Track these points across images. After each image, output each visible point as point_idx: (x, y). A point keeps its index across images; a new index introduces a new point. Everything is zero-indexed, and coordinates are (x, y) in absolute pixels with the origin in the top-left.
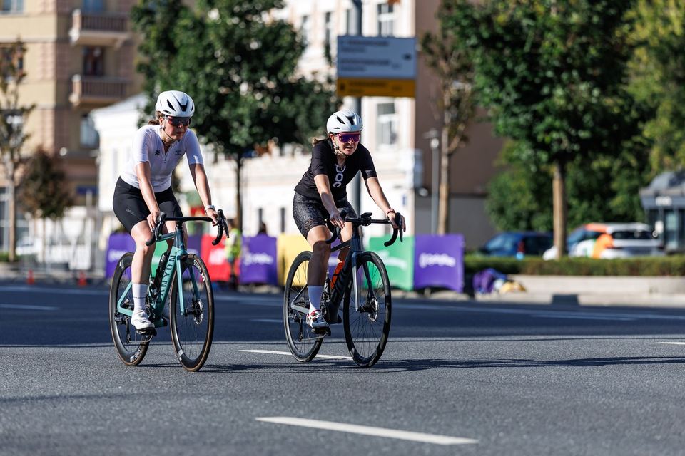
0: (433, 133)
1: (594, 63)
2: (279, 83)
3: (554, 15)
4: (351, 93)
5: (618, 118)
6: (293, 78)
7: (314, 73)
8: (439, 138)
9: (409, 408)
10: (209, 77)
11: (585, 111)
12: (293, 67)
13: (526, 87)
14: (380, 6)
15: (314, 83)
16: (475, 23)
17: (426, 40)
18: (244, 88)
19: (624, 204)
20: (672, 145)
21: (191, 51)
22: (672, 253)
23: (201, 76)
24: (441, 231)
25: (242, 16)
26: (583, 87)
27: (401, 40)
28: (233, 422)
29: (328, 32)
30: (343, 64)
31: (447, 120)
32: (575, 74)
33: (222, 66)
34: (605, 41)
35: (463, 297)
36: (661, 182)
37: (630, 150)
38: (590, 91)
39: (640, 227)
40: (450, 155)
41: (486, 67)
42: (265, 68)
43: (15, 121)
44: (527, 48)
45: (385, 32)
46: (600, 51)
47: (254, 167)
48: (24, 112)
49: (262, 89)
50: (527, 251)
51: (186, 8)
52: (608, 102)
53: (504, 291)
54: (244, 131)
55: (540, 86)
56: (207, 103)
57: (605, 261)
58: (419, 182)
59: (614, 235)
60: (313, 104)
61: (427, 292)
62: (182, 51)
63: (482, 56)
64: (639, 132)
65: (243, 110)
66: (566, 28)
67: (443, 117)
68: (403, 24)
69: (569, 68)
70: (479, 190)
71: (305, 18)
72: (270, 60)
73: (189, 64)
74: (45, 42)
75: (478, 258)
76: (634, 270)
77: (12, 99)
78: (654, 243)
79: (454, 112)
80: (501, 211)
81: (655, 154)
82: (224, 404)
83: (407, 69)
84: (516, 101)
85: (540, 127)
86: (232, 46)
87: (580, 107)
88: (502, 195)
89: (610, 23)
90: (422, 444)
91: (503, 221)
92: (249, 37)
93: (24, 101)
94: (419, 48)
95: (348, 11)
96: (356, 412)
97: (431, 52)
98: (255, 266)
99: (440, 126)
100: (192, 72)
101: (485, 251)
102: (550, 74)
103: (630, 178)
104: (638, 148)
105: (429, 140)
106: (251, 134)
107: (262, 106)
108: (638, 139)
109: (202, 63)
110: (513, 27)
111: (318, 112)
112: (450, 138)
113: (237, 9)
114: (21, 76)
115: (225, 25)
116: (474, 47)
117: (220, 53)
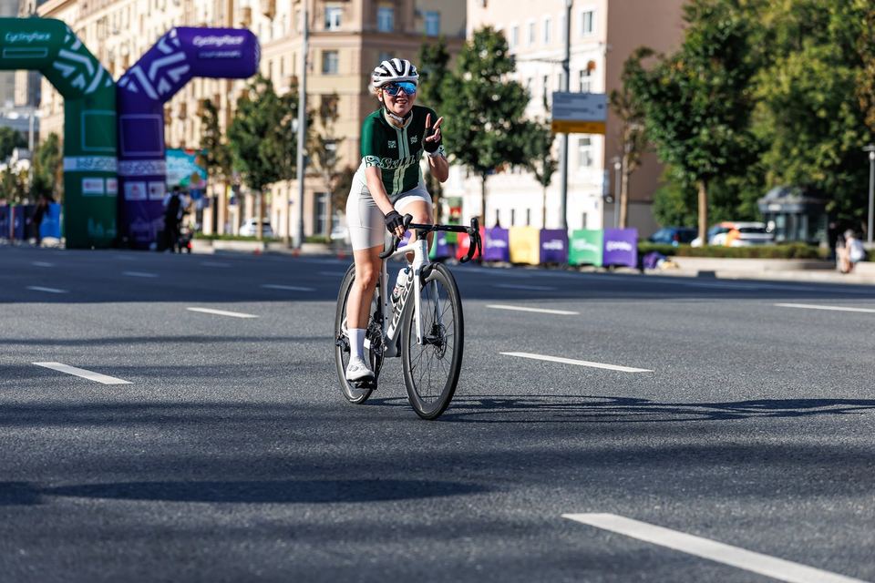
0: (616, 159)
1: (729, 112)
2: (513, 124)
3: (702, 79)
4: (561, 131)
5: (745, 150)
6: (521, 120)
7: (536, 117)
8: (621, 163)
9: (605, 347)
10: (464, 119)
11: (722, 145)
12: (521, 113)
13: (682, 128)
14: (581, 72)
15: (536, 124)
16: (647, 84)
17: (614, 96)
18: (488, 127)
19: (747, 209)
20: (781, 170)
21: (452, 102)
22: (780, 243)
23: (459, 118)
24: (622, 225)
25: (487, 77)
26: (721, 128)
27: (595, 95)
28: (484, 355)
29: (546, 90)
30: (556, 111)
31: (628, 148)
32: (716, 119)
33: (472, 111)
34: (736, 96)
35: (636, 272)
36: (773, 194)
37: (754, 172)
38: (725, 131)
39: (758, 225)
40: (629, 174)
41: (654, 114)
42: (503, 113)
43: (332, 147)
44: (683, 101)
45: (585, 89)
46: (734, 104)
47: (495, 180)
48: (337, 141)
49: (501, 127)
50: (680, 241)
51: (449, 72)
52: (739, 139)
53: (664, 267)
54: (488, 156)
55: (691, 128)
56: (463, 137)
57: (734, 248)
58: (607, 192)
59: (741, 230)
60: (535, 138)
61: (612, 268)
62: (446, 102)
63: (652, 106)
64: (759, 160)
65: (487, 142)
66: (710, 89)
67: (624, 148)
68: (597, 84)
69: (711, 115)
70: (647, 198)
71: (530, 80)
72: (506, 107)
74: (351, 94)
75: (646, 245)
76: (754, 254)
77: (329, 132)
78: (767, 236)
79: (632, 144)
80: (662, 213)
81: (769, 176)
83: (600, 115)
84: (675, 138)
85: (690, 156)
86: (481, 98)
87: (719, 142)
88: (663, 202)
89: (741, 84)
90: (615, 371)
91: (664, 219)
92: (492, 92)
93: (338, 134)
94: (608, 100)
95: (560, 75)
96: (568, 350)
97: (616, 103)
98: (494, 249)
99: (622, 154)
100: (453, 115)
101: (652, 240)
102: (698, 119)
103: (752, 191)
104: (758, 171)
105: (614, 164)
106: (493, 158)
107: (500, 139)
108: (758, 164)
109: (459, 109)
110: (674, 87)
111: (539, 144)
112: (629, 162)
113: (484, 72)
114: (335, 117)
115: (476, 84)
116: (646, 100)
117: (472, 102)
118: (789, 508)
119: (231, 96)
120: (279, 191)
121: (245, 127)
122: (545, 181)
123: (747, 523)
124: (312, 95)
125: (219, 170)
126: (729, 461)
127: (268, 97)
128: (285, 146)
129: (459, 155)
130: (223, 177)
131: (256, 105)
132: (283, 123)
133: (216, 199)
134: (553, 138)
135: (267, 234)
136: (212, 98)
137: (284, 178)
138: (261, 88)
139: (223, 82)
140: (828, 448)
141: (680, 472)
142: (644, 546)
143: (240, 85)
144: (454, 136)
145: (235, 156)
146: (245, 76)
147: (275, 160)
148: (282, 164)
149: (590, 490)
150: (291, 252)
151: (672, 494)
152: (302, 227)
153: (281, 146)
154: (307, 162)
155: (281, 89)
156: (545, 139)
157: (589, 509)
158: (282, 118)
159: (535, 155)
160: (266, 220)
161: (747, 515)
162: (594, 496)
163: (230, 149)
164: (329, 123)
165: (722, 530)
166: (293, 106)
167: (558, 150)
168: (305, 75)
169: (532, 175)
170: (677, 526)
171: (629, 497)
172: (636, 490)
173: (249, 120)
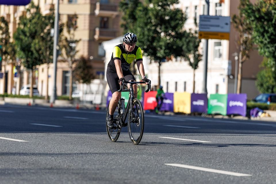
0: (236, 54)
2: (177, 33)
4: (204, 38)
6: (181, 31)
7: (190, 30)
8: (238, 56)
10: (149, 30)
12: (182, 26)
13: (272, 37)
14: (216, 4)
16: (253, 11)
17: (234, 18)
18: (162, 34)
21: (142, 20)
23: (146, 29)
24: (238, 92)
25: (162, 6)
27: (225, 17)
28: (156, 165)
29: (196, 14)
30: (201, 26)
31: (242, 49)
33: (154, 25)
35: (246, 119)
40: (242, 63)
41: (257, 29)
42: (171, 27)
43: (73, 45)
44: (274, 22)
47: (166, 65)
48: (76, 42)
49: (170, 35)
50: (271, 101)
51: (140, 3)
53: (262, 116)
54: (162, 51)
56: (148, 40)
58: (230, 73)
60: (189, 41)
61: (232, 116)
62: (139, 19)
63: (256, 24)
65: (162, 43)
67: (240, 48)
68: (225, 11)
70: (253, 77)
71: (187, 8)
72: (173, 24)
73: (141, 25)
74: (85, 15)
75: (252, 103)
77: (72, 36)
79: (244, 46)
80: (262, 85)
82: (152, 158)
83: (226, 29)
84: (269, 43)
86: (159, 18)
88: (262, 79)
91: (262, 89)
92: (165, 15)
93: (77, 38)
94: (231, 20)
95: (204, 6)
96: (204, 163)
97: (236, 22)
99: (239, 51)
100: (142, 28)
101: (255, 101)
105: (234, 57)
106: (165, 53)
107: (169, 42)
109: (146, 24)
110: (268, 13)
111: (191, 44)
112: (242, 56)
113: (160, 4)
114: (76, 28)
115: (156, 10)
116: (253, 21)
117: (153, 21)
119: (16, 15)
120: (43, 70)
121: (24, 33)
122: (195, 66)
124: (63, 15)
125: (9, 57)
127: (37, 16)
128: (46, 44)
129: (145, 51)
130: (11, 61)
131: (30, 21)
132: (46, 31)
133: (7, 74)
134: (200, 41)
135: (35, 95)
136: (5, 16)
137: (45, 62)
138: (33, 11)
139: (12, 7)
143: (21, 8)
144: (143, 40)
145: (18, 49)
146: (24, 4)
147: (40, 52)
148: (45, 54)
150: (49, 105)
152: (55, 90)
153: (44, 44)
154: (59, 53)
155: (45, 11)
156: (195, 42)
158: (45, 28)
159: (189, 51)
160: (35, 86)
163: (15, 45)
164: (72, 31)
166: (51, 21)
167: (202, 49)
168: (59, 4)
169: (188, 62)
173: (26, 29)
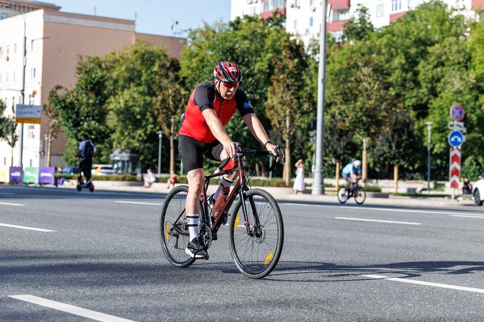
0: (46, 135)
1: (97, 115)
3: (84, 100)
4: (20, 122)
5: (104, 132)
6: (2, 117)
7: (9, 116)
8: (48, 137)
11: (94, 130)
12: (2, 114)
13: (75, 122)
14: (30, 96)
15: (8, 119)
16: (60, 102)
17: (45, 106)
19: (104, 159)
20: (120, 141)
22: (119, 174)
24: (48, 165)
26: (93, 122)
27: (36, 106)
29: (13, 103)
30: (17, 113)
31: (50, 131)
32: (91, 118)
34: (100, 108)
35: (54, 186)
36: (116, 152)
37: (107, 142)
38: (95, 124)
39: (110, 166)
40: (51, 142)
41: (63, 115)
44: (76, 110)
45: (32, 104)
46: (99, 111)
50: (75, 172)
52: (101, 127)
53: (67, 185)
55: (80, 122)
57: (99, 176)
58: (41, 150)
59: (102, 168)
60: (8, 125)
61: (43, 185)
63: (62, 112)
64: (110, 137)
66: (88, 105)
67: (49, 130)
68: (37, 101)
69: (89, 116)
70: (60, 153)
71: (6, 98)
76: (107, 179)
78: (114, 171)
79: (53, 129)
80: (67, 160)
81: (115, 144)
83: (38, 115)
84: (73, 126)
85: (79, 134)
87: (92, 129)
88: (67, 155)
89: (102, 103)
91: (67, 163)
94: (42, 109)
95: (20, 97)
97: (46, 110)
99: (48, 133)
102: (83, 118)
103: (107, 151)
104: (110, 142)
105: (44, 138)
108: (109, 139)
110: (72, 103)
111: (10, 128)
112: (51, 137)
116: (59, 109)
118: (111, 291)
122: (13, 145)
123: (91, 298)
126: (86, 270)
134: (17, 125)
140: (131, 265)
141: (64, 276)
142: (44, 309)
149: (22, 284)
151: (59, 286)
156: (13, 126)
157: (21, 293)
159: (8, 132)
161: (92, 294)
162: (24, 287)
165: (80, 301)
167: (18, 131)
169: (7, 142)
170: (60, 300)
171: (39, 287)
172: (43, 284)
